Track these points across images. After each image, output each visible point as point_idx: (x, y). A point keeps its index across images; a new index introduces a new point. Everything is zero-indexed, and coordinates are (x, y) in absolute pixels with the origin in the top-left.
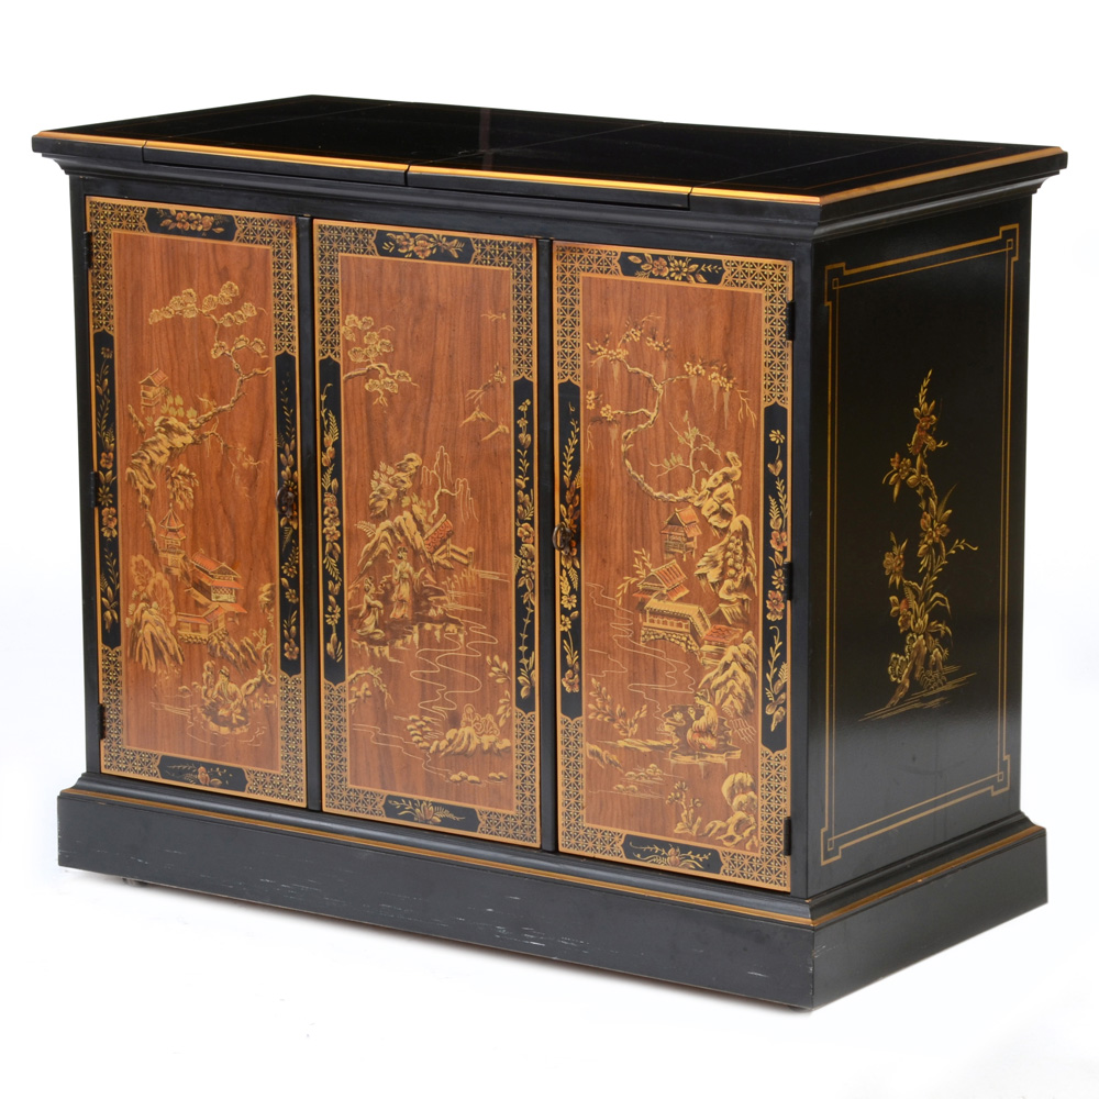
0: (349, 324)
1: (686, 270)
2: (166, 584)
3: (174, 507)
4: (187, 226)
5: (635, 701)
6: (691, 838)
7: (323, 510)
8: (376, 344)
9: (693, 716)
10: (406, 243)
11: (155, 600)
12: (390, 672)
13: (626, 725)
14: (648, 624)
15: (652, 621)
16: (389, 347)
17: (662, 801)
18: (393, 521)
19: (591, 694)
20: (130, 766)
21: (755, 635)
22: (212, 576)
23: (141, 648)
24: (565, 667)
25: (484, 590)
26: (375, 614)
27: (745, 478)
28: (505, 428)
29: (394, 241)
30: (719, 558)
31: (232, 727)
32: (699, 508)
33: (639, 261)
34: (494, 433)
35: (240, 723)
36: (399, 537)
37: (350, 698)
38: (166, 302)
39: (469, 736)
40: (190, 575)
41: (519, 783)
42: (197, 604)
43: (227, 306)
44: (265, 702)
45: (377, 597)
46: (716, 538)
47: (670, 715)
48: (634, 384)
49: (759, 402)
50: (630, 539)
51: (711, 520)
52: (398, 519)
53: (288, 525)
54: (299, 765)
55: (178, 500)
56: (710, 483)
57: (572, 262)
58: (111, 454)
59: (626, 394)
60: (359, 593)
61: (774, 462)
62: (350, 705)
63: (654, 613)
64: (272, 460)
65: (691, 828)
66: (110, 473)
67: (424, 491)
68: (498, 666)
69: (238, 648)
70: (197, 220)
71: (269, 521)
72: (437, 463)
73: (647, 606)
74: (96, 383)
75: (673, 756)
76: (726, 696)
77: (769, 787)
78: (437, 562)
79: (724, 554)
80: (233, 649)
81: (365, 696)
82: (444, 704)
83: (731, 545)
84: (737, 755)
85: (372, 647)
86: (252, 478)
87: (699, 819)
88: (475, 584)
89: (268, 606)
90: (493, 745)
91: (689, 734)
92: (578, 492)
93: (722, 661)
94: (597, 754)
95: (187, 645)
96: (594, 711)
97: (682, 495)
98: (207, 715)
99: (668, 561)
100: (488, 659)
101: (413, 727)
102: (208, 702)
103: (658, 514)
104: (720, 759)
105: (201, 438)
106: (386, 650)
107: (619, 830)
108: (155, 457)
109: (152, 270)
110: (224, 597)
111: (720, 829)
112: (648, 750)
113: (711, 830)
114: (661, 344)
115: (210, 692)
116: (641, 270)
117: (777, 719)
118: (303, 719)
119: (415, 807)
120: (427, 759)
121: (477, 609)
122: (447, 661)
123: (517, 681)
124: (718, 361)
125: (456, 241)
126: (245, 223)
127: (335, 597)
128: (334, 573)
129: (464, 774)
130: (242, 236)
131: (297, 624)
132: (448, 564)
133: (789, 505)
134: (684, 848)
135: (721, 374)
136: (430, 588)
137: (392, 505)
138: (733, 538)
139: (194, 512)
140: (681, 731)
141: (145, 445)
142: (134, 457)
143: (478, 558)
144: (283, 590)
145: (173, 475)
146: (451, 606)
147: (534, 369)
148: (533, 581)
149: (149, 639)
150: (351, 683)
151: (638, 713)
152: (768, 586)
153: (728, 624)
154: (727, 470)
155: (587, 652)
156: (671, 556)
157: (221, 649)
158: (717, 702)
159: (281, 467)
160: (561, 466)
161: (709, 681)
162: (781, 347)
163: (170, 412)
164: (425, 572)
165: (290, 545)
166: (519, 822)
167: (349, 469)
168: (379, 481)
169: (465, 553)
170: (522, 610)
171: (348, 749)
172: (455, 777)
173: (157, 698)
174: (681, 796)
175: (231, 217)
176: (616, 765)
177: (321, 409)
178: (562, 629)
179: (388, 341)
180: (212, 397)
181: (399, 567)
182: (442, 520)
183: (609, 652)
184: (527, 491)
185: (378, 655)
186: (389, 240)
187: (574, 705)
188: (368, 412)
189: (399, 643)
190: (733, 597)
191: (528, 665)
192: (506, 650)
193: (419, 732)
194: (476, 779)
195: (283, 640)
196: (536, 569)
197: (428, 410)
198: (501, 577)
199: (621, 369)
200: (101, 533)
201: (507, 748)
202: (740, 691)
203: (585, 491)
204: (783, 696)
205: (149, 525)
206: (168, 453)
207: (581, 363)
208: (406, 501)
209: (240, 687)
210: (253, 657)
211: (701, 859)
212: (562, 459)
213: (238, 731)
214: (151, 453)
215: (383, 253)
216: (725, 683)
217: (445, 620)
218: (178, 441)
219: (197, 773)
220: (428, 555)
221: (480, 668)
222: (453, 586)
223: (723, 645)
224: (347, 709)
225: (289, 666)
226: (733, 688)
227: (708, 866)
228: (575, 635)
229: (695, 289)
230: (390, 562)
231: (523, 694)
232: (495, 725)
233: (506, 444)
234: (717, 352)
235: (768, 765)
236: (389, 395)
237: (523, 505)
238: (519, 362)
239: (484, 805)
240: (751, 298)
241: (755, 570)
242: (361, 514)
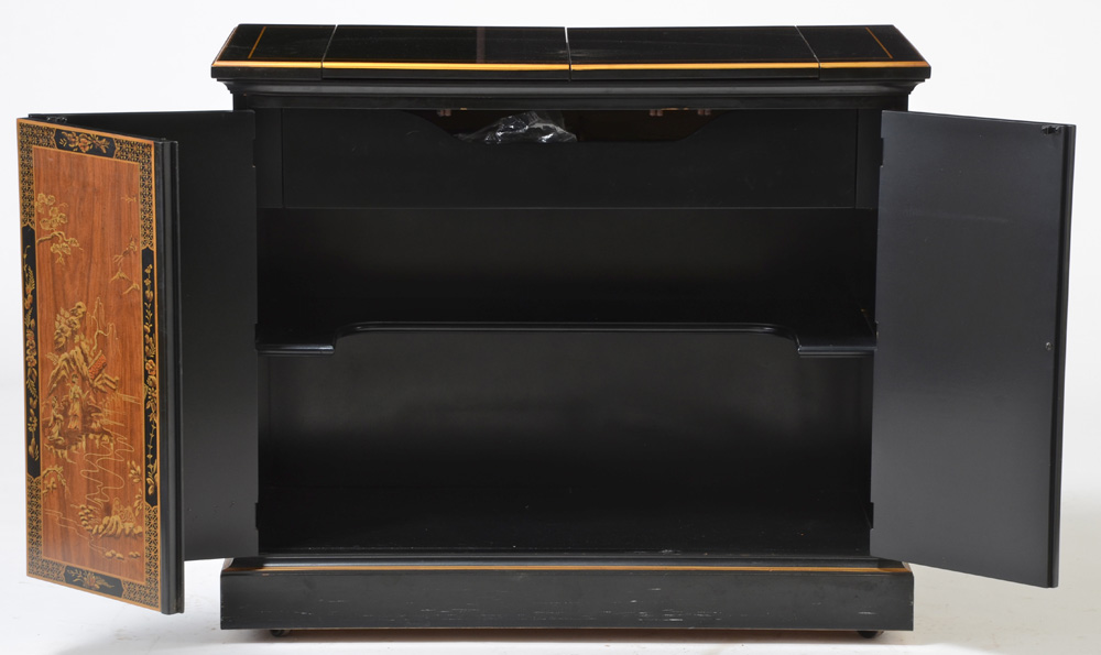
0: (40, 200)
7: (26, 343)
8: (57, 217)
10: (73, 140)
12: (68, 470)
16: (65, 219)
18: (69, 353)
25: (125, 410)
26: (58, 424)
28: (137, 285)
29: (67, 138)
34: (130, 288)
36: (73, 366)
37: (43, 489)
39: (117, 523)
41: (148, 560)
45: (60, 412)
52: (72, 352)
60: (49, 408)
67: (88, 332)
68: (134, 469)
72: (95, 310)
78: (97, 387)
81: (53, 487)
82: (101, 497)
85: (57, 450)
88: (120, 405)
90: (131, 530)
100: (128, 463)
101: (82, 513)
106: (66, 452)
119: (84, 576)
120: (90, 538)
121: (121, 424)
122: (103, 463)
123: (146, 482)
125: (104, 140)
127: (34, 410)
128: (33, 391)
129: (113, 552)
132: (103, 389)
136: (93, 406)
137: (68, 341)
143: (122, 385)
146: (105, 421)
147: (154, 241)
148: (156, 404)
164: (89, 394)
166: (148, 591)
167: (42, 312)
168: (60, 322)
169: (114, 380)
170: (149, 425)
171: (42, 528)
172: (109, 554)
177: (24, 265)
179: (64, 215)
181: (73, 389)
182: (99, 354)
184: (151, 335)
185: (61, 457)
186: (63, 137)
188: (53, 269)
189: (73, 448)
191: (153, 469)
192: (139, 457)
193: (86, 518)
194: (121, 556)
196: (157, 395)
197: (90, 269)
198: (135, 400)
201: (141, 533)
208: (77, 338)
215: (60, 147)
217: (102, 432)
220: (91, 381)
221: (123, 470)
222: (106, 405)
224: (42, 497)
230: (67, 384)
231: (150, 491)
232: (133, 515)
233: (138, 298)
236: (66, 257)
237: (149, 345)
238: (145, 235)
242: (49, 347)
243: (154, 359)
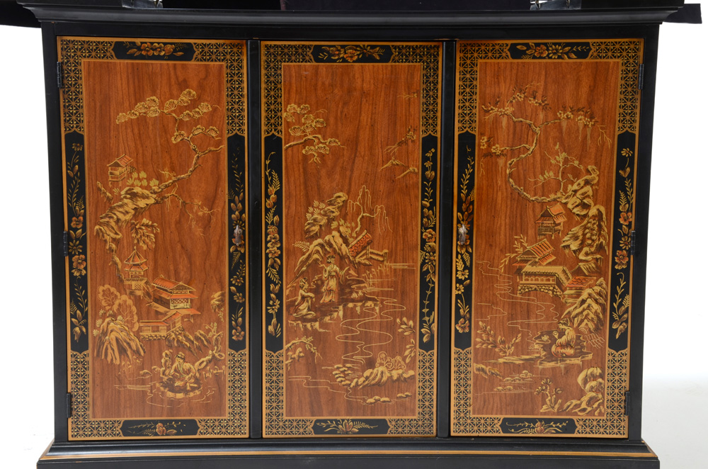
0: (290, 111)
1: (561, 51)
2: (130, 302)
3: (137, 249)
4: (151, 53)
5: (513, 332)
6: (554, 414)
7: (266, 237)
8: (312, 123)
9: (556, 336)
10: (337, 52)
11: (120, 314)
12: (318, 338)
13: (505, 348)
14: (524, 282)
15: (526, 280)
16: (322, 123)
17: (531, 393)
18: (323, 238)
19: (478, 332)
20: (95, 432)
21: (606, 280)
22: (171, 293)
23: (107, 349)
24: (458, 317)
25: (395, 276)
26: (308, 301)
27: (602, 181)
28: (415, 168)
29: (328, 52)
30: (580, 234)
31: (186, 392)
32: (566, 204)
33: (525, 48)
34: (405, 173)
35: (193, 389)
36: (328, 249)
37: (287, 359)
38: (131, 107)
39: (382, 373)
40: (152, 294)
41: (421, 397)
42: (157, 312)
43: (186, 106)
44: (215, 372)
46: (577, 221)
47: (539, 337)
48: (518, 129)
49: (614, 132)
50: (511, 229)
51: (575, 211)
52: (328, 237)
53: (236, 250)
54: (243, 410)
55: (141, 244)
56: (575, 187)
57: (472, 53)
58: (81, 218)
59: (511, 136)
60: (296, 290)
61: (624, 169)
62: (287, 365)
63: (529, 274)
64: (224, 208)
65: (553, 408)
66: (80, 231)
67: (349, 217)
68: (406, 324)
69: (192, 339)
70: (160, 48)
71: (220, 249)
72: (360, 197)
73: (524, 270)
74: (67, 169)
75: (541, 364)
76: (582, 321)
77: (613, 374)
78: (359, 262)
79: (584, 232)
80: (188, 340)
81: (299, 357)
82: (362, 353)
83: (589, 225)
84: (590, 357)
85: (305, 324)
86: (206, 223)
87: (560, 401)
88: (388, 273)
89: (219, 307)
90: (400, 376)
91: (553, 349)
92: (472, 203)
93: (580, 299)
94: (483, 370)
95: (149, 342)
96: (481, 342)
97: (552, 196)
98: (165, 387)
99: (540, 240)
100: (398, 320)
101: (337, 372)
102: (165, 379)
103: (534, 211)
104: (577, 361)
105: (162, 199)
106: (317, 325)
107: (498, 416)
108: (120, 216)
109: (119, 85)
110: (181, 305)
111: (576, 405)
112: (521, 362)
113: (569, 406)
114: (540, 101)
115: (167, 372)
116: (526, 54)
117: (620, 331)
118: (247, 379)
119: (338, 425)
120: (348, 391)
121: (390, 289)
122: (365, 325)
123: (420, 332)
124: (584, 108)
125: (378, 48)
126: (202, 48)
127: (276, 294)
128: (275, 278)
129: (377, 397)
130: (200, 57)
131: (243, 316)
132: (367, 262)
133: (634, 195)
134: (548, 421)
135: (585, 116)
136: (353, 280)
137: (323, 228)
138: (591, 220)
139: (155, 251)
140: (547, 347)
141: (112, 209)
142: (102, 218)
143: (391, 256)
144: (231, 294)
145: (137, 227)
146: (369, 289)
147: (439, 128)
148: (435, 266)
149: (114, 343)
150: (288, 350)
151: (514, 339)
152: (616, 247)
153: (585, 275)
154: (588, 177)
155: (476, 305)
156: (543, 237)
157: (178, 341)
158: (575, 326)
159: (231, 212)
160: (459, 187)
161: (569, 313)
162: (633, 95)
163: (135, 183)
164: (349, 269)
165: (238, 263)
166: (420, 423)
167: (288, 208)
168: (313, 214)
169: (381, 253)
170: (425, 285)
171: (284, 394)
172: (372, 400)
173: (120, 382)
174: (546, 388)
175: (190, 44)
176: (497, 375)
177: (266, 170)
178: (457, 293)
179: (322, 120)
180: (172, 169)
182: (364, 234)
183: (493, 303)
184: (430, 208)
185: (310, 329)
186: (323, 51)
187: (464, 341)
188: (305, 169)
189: (327, 319)
190: (589, 258)
191: (429, 321)
192: (412, 314)
193: (342, 375)
194: (387, 399)
195: (231, 328)
196: (437, 258)
197: (354, 163)
198: (409, 266)
199: (508, 121)
200: (71, 274)
201: (411, 376)
202: (593, 316)
203: (477, 202)
204: (625, 316)
205: (116, 264)
206: (133, 212)
207: (477, 119)
208: (334, 225)
209: (193, 365)
210: (206, 343)
211: (560, 426)
212: (460, 183)
213: (192, 394)
214: (118, 213)
215: (318, 60)
216: (582, 312)
217: (364, 299)
218: (142, 203)
219: (155, 428)
220: (351, 258)
221: (391, 327)
222: (371, 276)
223: (581, 289)
224: (284, 367)
225: (236, 345)
226: (588, 314)
227: (565, 430)
228: (467, 297)
229: (568, 63)
230: (321, 266)
231: (425, 340)
232: (403, 363)
233: (415, 179)
234: (583, 102)
235: (614, 361)
236: (322, 156)
237: (428, 217)
238: (426, 124)
239: (393, 415)
240: (611, 65)
241: (607, 240)
242: (298, 237)
243: (434, 229)
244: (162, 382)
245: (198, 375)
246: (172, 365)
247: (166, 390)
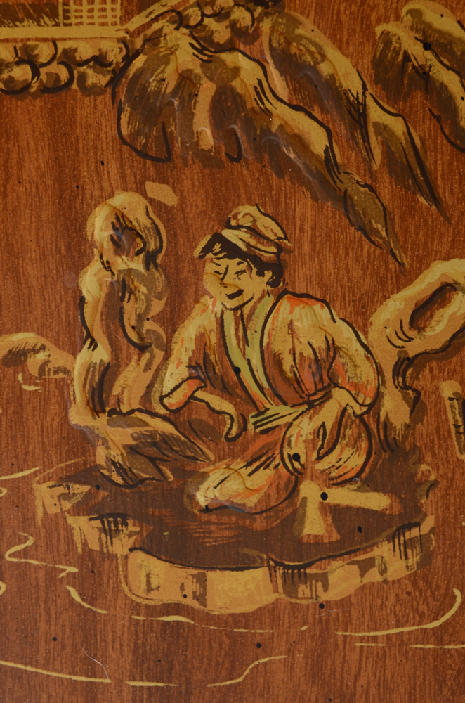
244: (88, 474)
245: (395, 408)
246: (173, 319)
247: (120, 546)
